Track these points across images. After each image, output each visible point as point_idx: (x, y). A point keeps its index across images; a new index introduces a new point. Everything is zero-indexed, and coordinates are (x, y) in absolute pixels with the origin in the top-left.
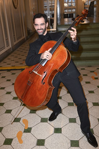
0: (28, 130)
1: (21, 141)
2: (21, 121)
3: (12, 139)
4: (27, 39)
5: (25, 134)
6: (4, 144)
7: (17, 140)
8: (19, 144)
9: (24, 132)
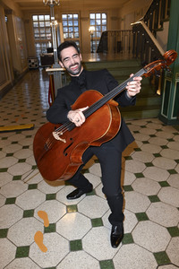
0: (51, 228)
1: (44, 249)
2: (35, 215)
3: (29, 247)
4: (15, 84)
5: (47, 236)
6: (17, 257)
7: (37, 247)
8: (42, 254)
9: (45, 232)
